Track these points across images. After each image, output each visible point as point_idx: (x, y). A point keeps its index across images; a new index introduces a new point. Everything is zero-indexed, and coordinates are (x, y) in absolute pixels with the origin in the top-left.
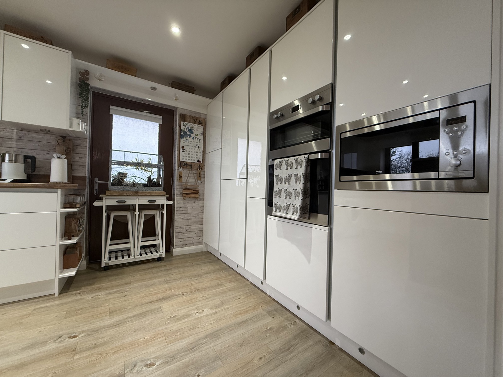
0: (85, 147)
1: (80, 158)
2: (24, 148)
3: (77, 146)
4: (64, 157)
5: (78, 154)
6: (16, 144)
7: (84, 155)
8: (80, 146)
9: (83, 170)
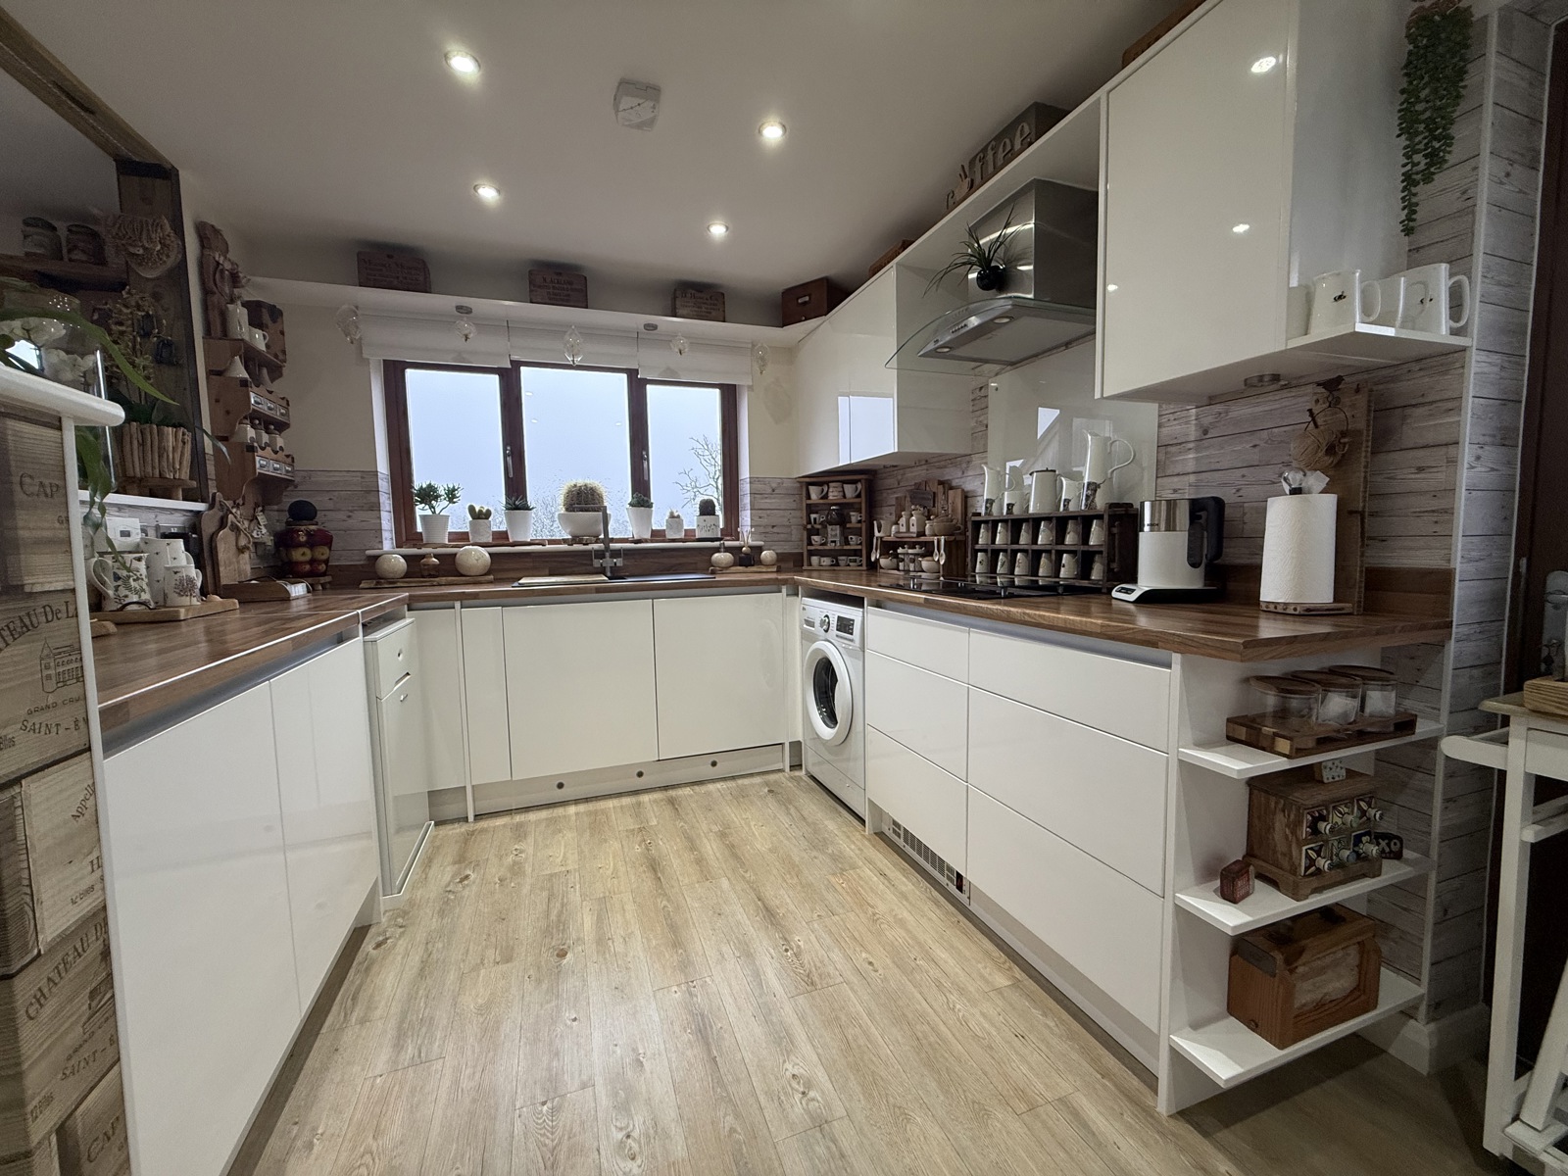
0: (1450, 405)
1: (1420, 469)
2: (1213, 467)
3: (1408, 411)
4: (1323, 485)
5: (1412, 453)
6: (1197, 459)
7: (1444, 449)
8: (1423, 404)
9: (1435, 535)
